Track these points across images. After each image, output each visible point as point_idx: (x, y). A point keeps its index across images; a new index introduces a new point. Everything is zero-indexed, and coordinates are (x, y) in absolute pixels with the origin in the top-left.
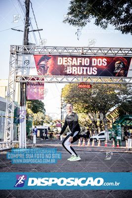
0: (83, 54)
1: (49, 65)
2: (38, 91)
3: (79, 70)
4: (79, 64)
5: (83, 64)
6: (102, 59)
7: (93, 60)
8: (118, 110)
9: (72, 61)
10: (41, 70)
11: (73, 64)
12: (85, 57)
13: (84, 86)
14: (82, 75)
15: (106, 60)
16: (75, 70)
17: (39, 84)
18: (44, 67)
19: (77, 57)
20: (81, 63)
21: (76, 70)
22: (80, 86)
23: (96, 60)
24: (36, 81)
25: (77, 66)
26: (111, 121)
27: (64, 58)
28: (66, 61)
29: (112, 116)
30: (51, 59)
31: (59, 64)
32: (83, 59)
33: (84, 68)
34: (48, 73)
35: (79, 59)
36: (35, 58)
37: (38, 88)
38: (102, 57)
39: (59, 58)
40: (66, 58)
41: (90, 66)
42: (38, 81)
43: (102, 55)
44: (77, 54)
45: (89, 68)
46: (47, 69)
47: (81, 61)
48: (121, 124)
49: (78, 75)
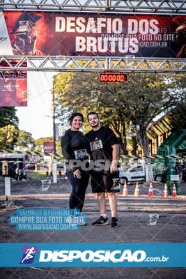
0: (108, 9)
1: (36, 34)
2: (15, 89)
3: (100, 44)
4: (100, 31)
5: (109, 31)
6: (149, 20)
7: (130, 21)
8: (169, 119)
9: (86, 24)
10: (20, 44)
11: (88, 31)
12: (113, 16)
13: (112, 78)
14: (108, 54)
15: (157, 23)
16: (91, 44)
17: (16, 74)
18: (25, 37)
19: (95, 15)
20: (104, 29)
21: (93, 45)
22: (104, 78)
23: (135, 21)
24: (11, 67)
25: (97, 36)
26: (154, 141)
27: (69, 19)
28: (73, 24)
29: (157, 132)
30: (40, 20)
31: (57, 29)
32: (109, 20)
33: (110, 39)
34: (35, 51)
35: (100, 20)
36: (6, 18)
37: (14, 83)
38: (149, 17)
39: (58, 19)
40: (73, 19)
41: (124, 34)
42: (15, 68)
43: (149, 12)
44: (96, 10)
45: (121, 39)
46: (33, 42)
47: (104, 25)
48: (176, 147)
49: (99, 54)
